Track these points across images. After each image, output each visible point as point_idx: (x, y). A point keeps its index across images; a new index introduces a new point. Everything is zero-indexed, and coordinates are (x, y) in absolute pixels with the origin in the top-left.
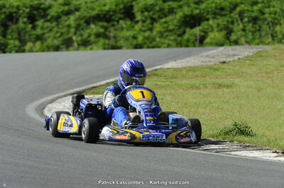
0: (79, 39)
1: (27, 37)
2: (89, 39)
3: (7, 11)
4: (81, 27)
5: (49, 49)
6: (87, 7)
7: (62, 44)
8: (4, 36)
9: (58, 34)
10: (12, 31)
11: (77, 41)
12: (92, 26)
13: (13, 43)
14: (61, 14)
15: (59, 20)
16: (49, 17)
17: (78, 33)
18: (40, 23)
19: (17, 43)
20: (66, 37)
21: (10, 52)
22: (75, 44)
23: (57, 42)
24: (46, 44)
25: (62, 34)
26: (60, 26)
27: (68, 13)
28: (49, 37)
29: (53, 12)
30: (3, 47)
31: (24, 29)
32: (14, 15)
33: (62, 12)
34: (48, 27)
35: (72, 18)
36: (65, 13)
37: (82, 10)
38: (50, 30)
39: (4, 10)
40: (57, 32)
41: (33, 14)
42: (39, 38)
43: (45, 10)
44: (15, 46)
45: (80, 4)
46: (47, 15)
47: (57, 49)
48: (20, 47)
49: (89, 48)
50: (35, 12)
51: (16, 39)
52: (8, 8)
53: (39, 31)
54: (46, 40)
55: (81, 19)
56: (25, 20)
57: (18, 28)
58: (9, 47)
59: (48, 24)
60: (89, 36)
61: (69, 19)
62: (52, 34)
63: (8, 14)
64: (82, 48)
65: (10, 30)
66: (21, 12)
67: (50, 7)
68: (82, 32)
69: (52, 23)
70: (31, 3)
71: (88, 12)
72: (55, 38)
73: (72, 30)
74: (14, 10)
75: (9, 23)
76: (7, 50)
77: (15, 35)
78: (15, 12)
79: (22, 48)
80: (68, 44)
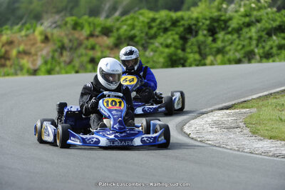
0: (261, 51)
1: (207, 50)
2: (272, 51)
3: (186, 23)
4: (263, 39)
5: (230, 62)
6: (269, 18)
7: (244, 57)
8: (184, 50)
9: (240, 47)
10: (192, 45)
11: (259, 54)
12: (274, 38)
13: (193, 56)
14: (242, 26)
15: (241, 32)
16: (230, 29)
17: (260, 45)
18: (221, 35)
19: (197, 57)
20: (248, 49)
21: (190, 66)
22: (258, 57)
23: (238, 55)
24: (227, 57)
25: (244, 46)
26: (242, 38)
27: (249, 25)
28: (230, 50)
29: (234, 24)
30: (182, 61)
31: (204, 42)
32: (193, 27)
33: (243, 24)
34: (229, 39)
35: (253, 29)
36: (246, 24)
37: (263, 22)
38: (232, 43)
39: (182, 22)
40: (238, 45)
41: (214, 26)
42: (220, 51)
43: (226, 22)
44: (195, 60)
45: (260, 16)
46: (228, 27)
47: (239, 61)
48: (200, 61)
49: (271, 60)
50: (216, 24)
51: (196, 52)
52: (187, 20)
53: (219, 44)
54: (227, 53)
55: (263, 31)
56: (205, 32)
57: (197, 41)
58: (189, 61)
59: (229, 36)
60: (271, 48)
61: (250, 30)
62: (233, 47)
63: (186, 26)
64: (264, 60)
65: (189, 44)
66: (201, 24)
67: (230, 19)
68: (264, 44)
69: (232, 35)
70: (211, 15)
71: (270, 24)
72: (236, 50)
73: (254, 42)
74: (194, 22)
75: (188, 36)
76: (187, 64)
77: (196, 49)
78: (194, 25)
79: (203, 62)
80: (249, 57)
